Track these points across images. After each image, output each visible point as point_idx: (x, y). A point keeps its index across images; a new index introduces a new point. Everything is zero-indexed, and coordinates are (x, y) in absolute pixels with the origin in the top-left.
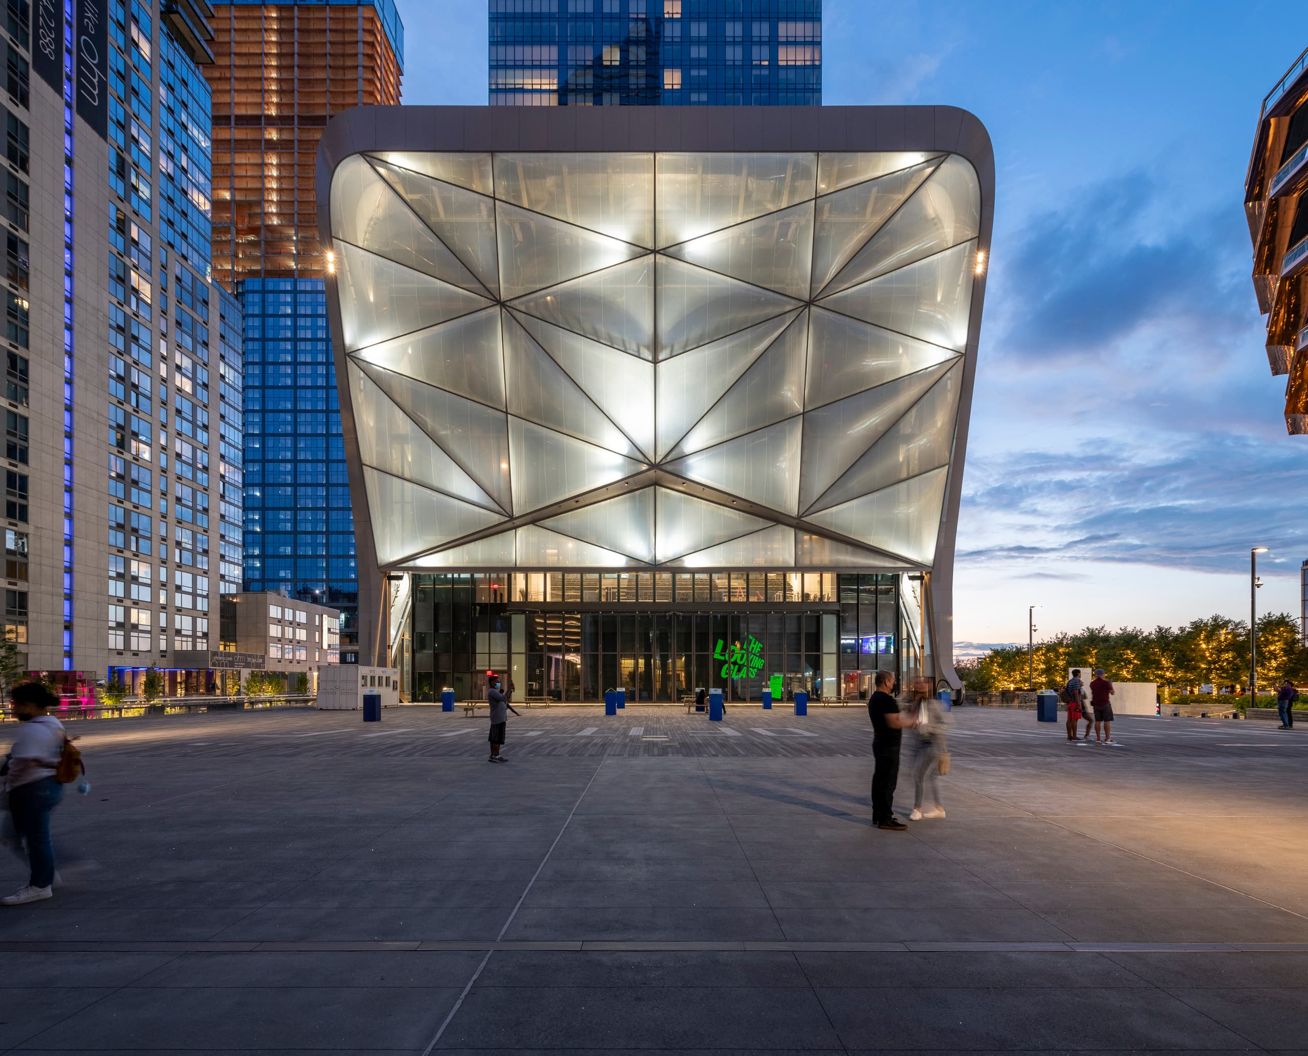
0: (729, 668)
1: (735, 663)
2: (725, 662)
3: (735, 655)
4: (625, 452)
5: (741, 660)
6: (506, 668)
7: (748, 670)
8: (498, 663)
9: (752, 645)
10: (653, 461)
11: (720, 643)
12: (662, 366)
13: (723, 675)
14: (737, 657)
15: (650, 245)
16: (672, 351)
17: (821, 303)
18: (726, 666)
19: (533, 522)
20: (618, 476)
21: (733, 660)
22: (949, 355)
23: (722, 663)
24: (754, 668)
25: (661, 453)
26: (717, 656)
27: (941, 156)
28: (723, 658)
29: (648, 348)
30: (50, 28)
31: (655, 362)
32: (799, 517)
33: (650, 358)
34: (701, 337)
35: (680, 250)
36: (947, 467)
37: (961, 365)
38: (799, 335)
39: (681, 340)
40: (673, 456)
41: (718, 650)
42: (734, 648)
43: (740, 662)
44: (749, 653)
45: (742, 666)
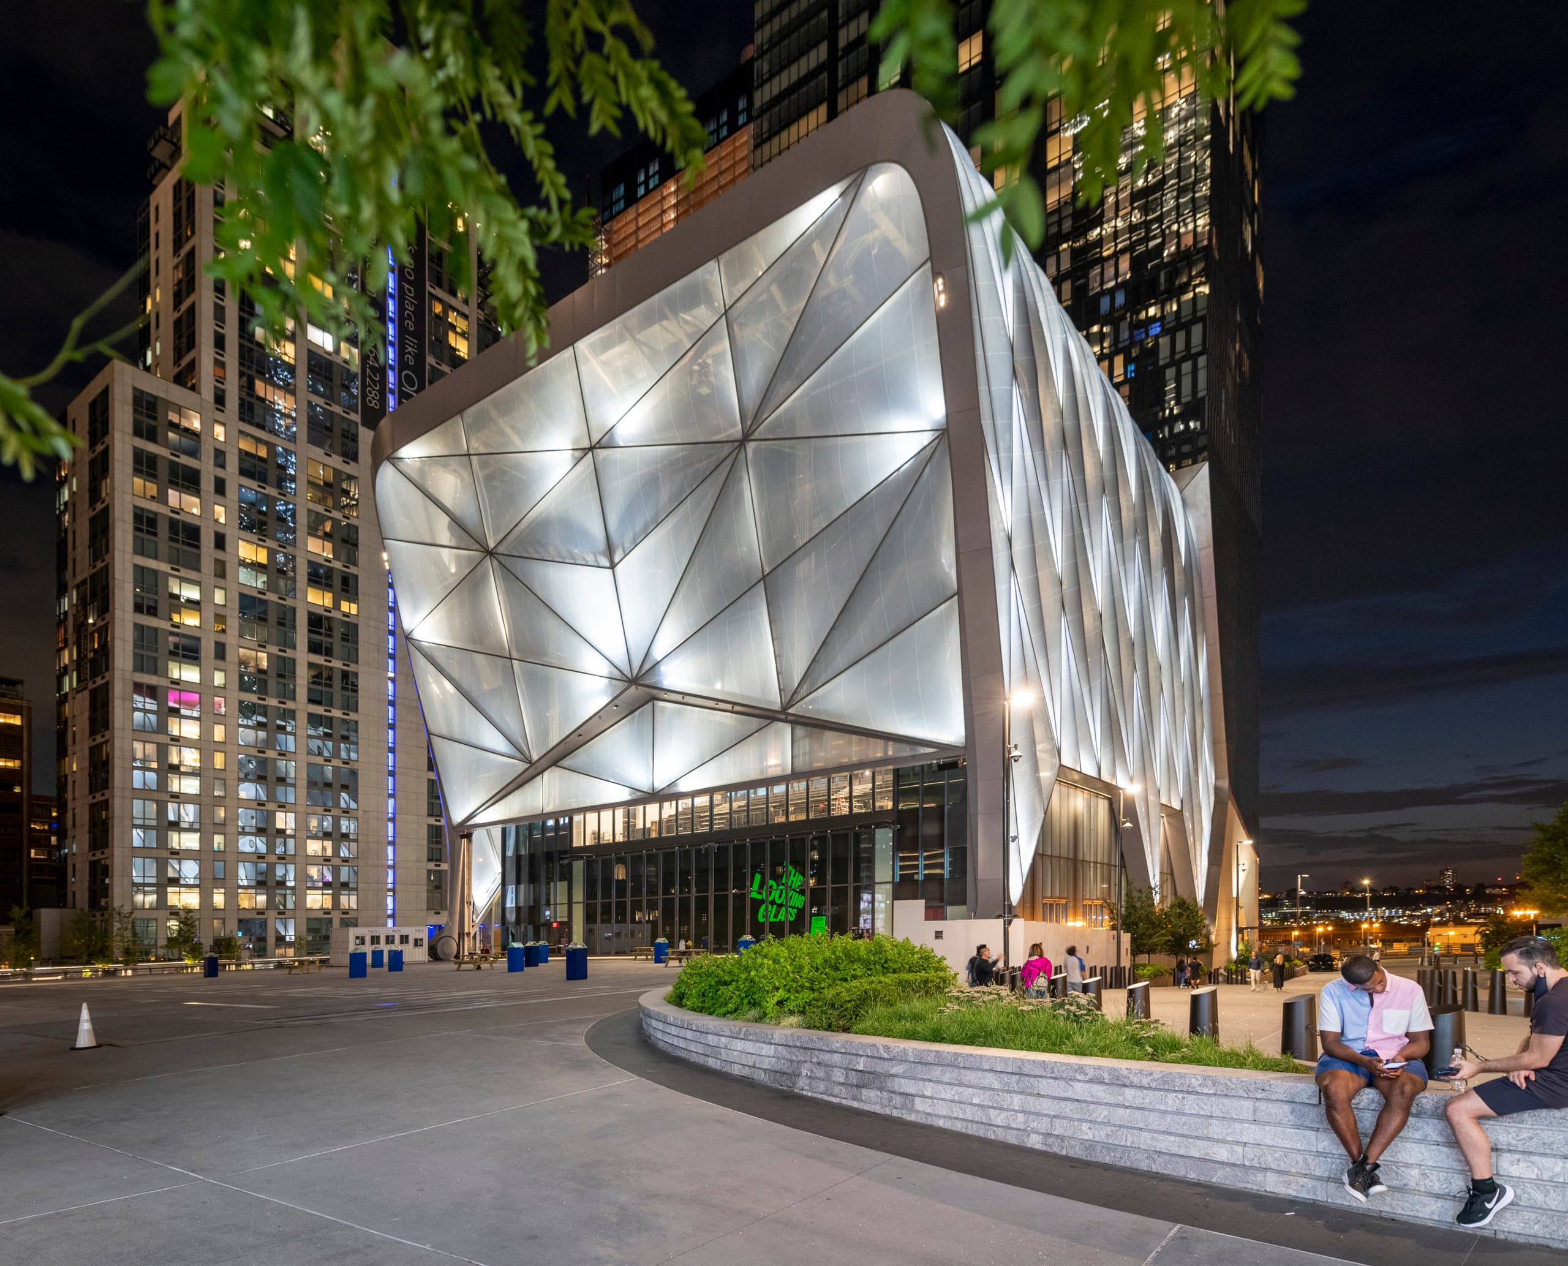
0: (766, 910)
1: (773, 903)
2: (762, 901)
3: (773, 893)
4: (605, 673)
5: (780, 896)
6: (566, 920)
7: (787, 911)
8: (562, 915)
9: (792, 878)
10: (629, 675)
11: (758, 877)
12: (618, 568)
13: (761, 919)
14: (775, 894)
15: (586, 444)
16: (624, 550)
17: (756, 435)
18: (763, 907)
19: (555, 763)
20: (604, 700)
21: (770, 899)
22: (926, 438)
23: (756, 904)
24: (793, 908)
25: (636, 664)
26: (754, 895)
27: (857, 178)
28: (759, 897)
29: (603, 554)
30: (374, 382)
31: (613, 566)
32: (785, 708)
33: (608, 564)
34: (646, 526)
35: (612, 437)
36: (956, 598)
37: (944, 446)
38: (741, 479)
39: (630, 535)
40: (647, 667)
41: (756, 886)
42: (771, 882)
43: (778, 901)
44: (789, 888)
45: (780, 906)
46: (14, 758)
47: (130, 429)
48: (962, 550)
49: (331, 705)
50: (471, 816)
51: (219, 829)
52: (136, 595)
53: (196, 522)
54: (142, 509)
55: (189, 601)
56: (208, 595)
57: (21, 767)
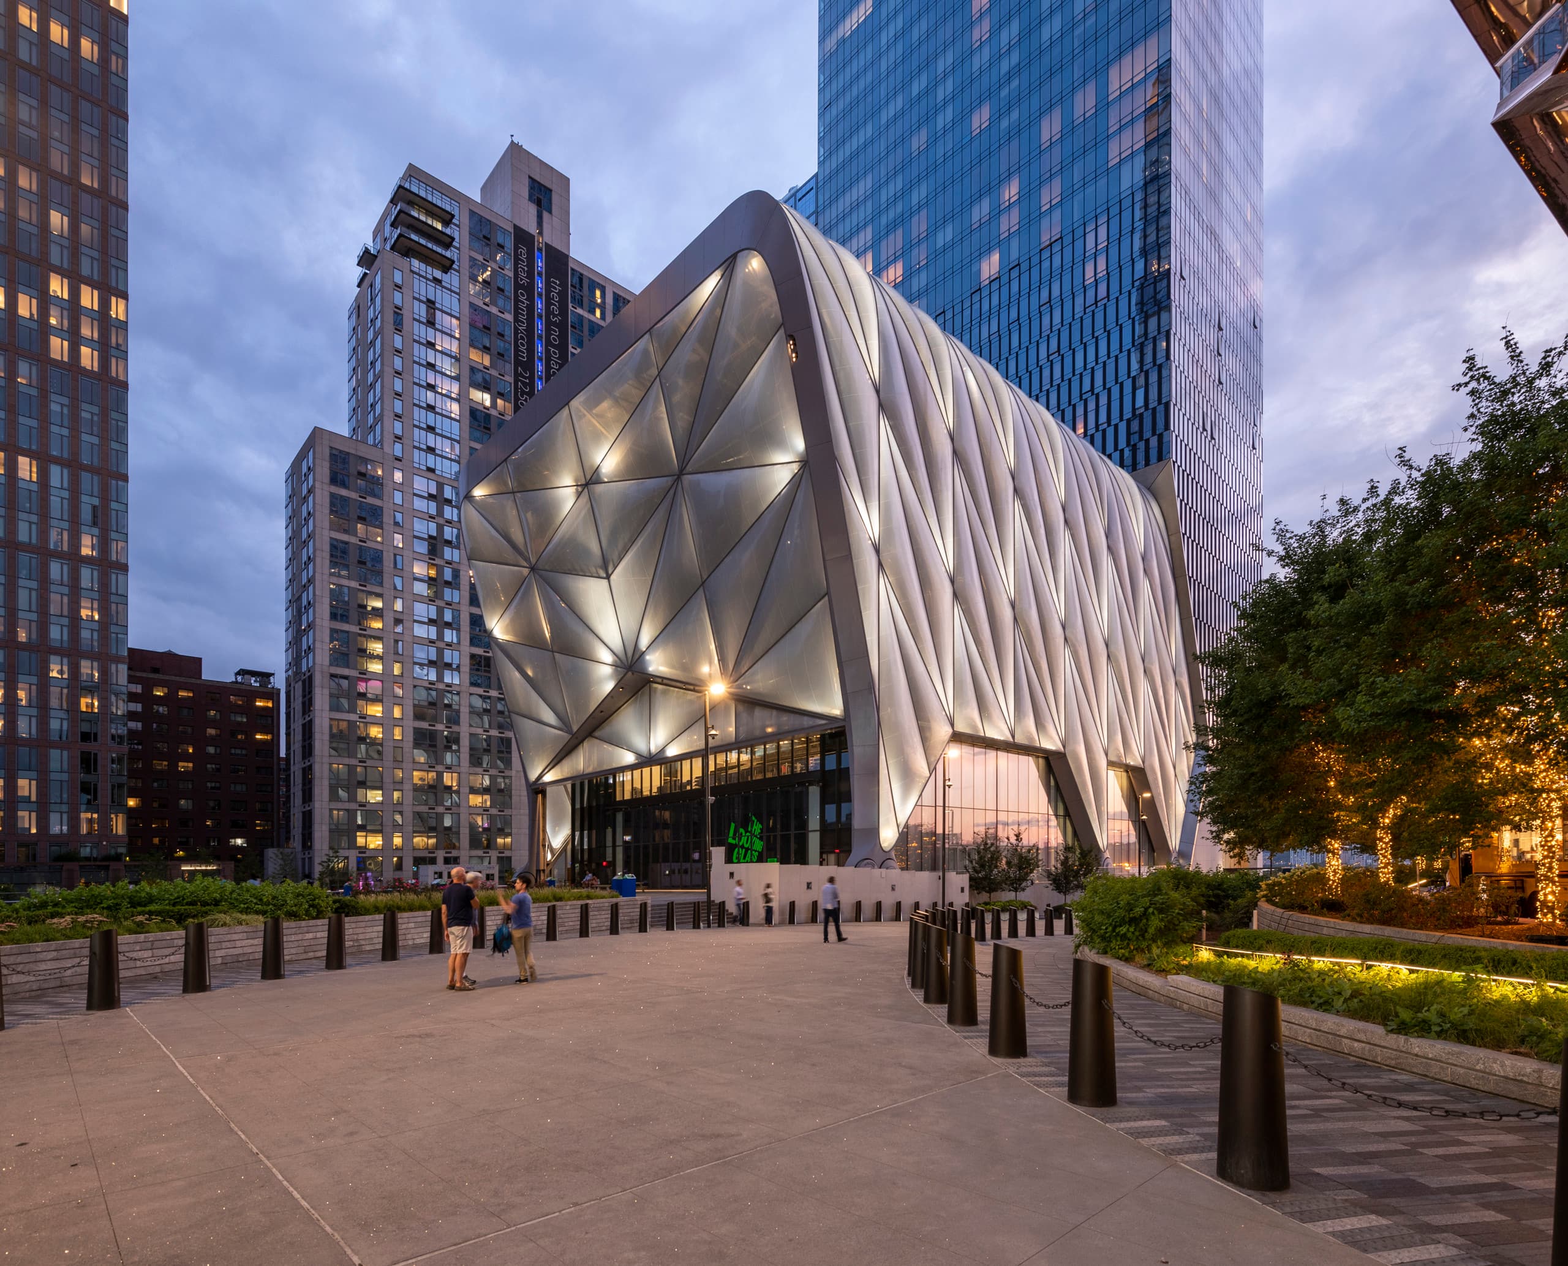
0: (737, 853)
1: (742, 847)
2: (735, 846)
4: (611, 662)
5: (747, 842)
7: (752, 854)
9: (755, 826)
10: (626, 663)
11: (733, 826)
12: (613, 577)
14: (744, 839)
15: (583, 481)
16: (614, 564)
17: (687, 470)
18: (736, 850)
19: (589, 734)
20: (613, 683)
21: (741, 843)
22: (795, 468)
24: (756, 851)
25: (630, 653)
26: (730, 841)
27: (732, 263)
28: (733, 842)
29: (601, 568)
31: (608, 577)
33: (604, 575)
34: (625, 545)
35: (598, 475)
36: (826, 598)
37: (806, 475)
38: (681, 505)
39: (616, 553)
40: (637, 657)
41: (731, 834)
42: (742, 830)
43: (746, 846)
44: (753, 835)
45: (747, 849)
46: (267, 733)
47: (327, 480)
48: (827, 558)
49: (490, 687)
50: (541, 776)
51: (397, 787)
52: (331, 606)
53: (379, 547)
54: (336, 540)
55: (374, 609)
56: (388, 605)
57: (272, 740)
